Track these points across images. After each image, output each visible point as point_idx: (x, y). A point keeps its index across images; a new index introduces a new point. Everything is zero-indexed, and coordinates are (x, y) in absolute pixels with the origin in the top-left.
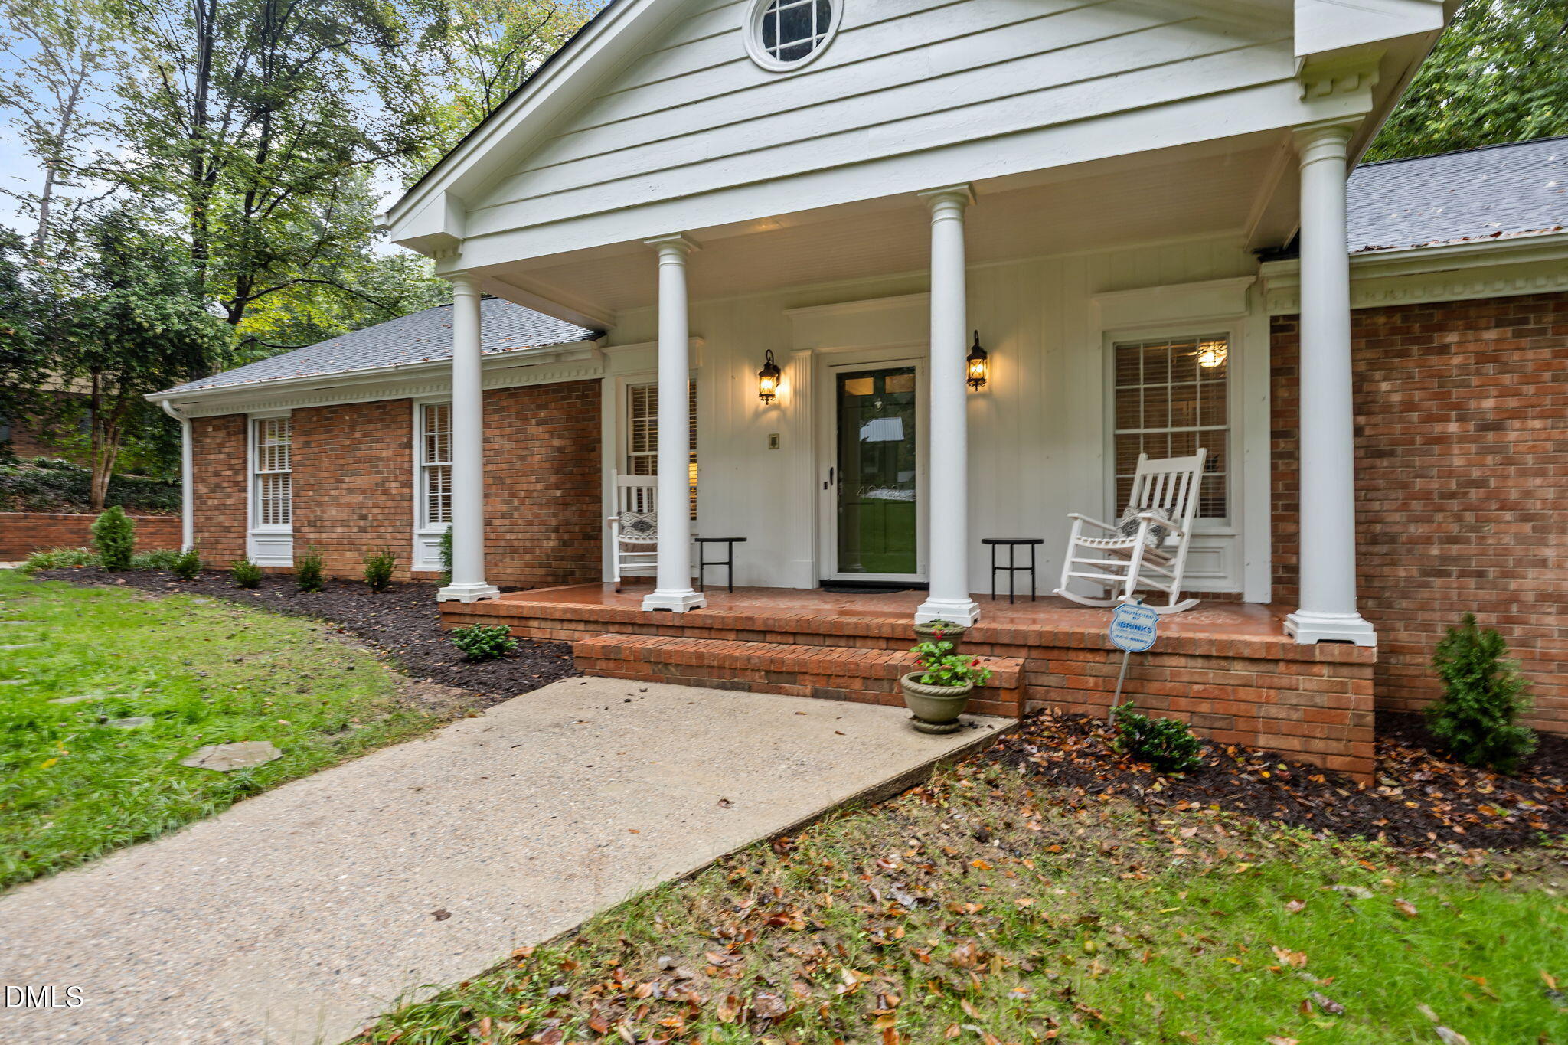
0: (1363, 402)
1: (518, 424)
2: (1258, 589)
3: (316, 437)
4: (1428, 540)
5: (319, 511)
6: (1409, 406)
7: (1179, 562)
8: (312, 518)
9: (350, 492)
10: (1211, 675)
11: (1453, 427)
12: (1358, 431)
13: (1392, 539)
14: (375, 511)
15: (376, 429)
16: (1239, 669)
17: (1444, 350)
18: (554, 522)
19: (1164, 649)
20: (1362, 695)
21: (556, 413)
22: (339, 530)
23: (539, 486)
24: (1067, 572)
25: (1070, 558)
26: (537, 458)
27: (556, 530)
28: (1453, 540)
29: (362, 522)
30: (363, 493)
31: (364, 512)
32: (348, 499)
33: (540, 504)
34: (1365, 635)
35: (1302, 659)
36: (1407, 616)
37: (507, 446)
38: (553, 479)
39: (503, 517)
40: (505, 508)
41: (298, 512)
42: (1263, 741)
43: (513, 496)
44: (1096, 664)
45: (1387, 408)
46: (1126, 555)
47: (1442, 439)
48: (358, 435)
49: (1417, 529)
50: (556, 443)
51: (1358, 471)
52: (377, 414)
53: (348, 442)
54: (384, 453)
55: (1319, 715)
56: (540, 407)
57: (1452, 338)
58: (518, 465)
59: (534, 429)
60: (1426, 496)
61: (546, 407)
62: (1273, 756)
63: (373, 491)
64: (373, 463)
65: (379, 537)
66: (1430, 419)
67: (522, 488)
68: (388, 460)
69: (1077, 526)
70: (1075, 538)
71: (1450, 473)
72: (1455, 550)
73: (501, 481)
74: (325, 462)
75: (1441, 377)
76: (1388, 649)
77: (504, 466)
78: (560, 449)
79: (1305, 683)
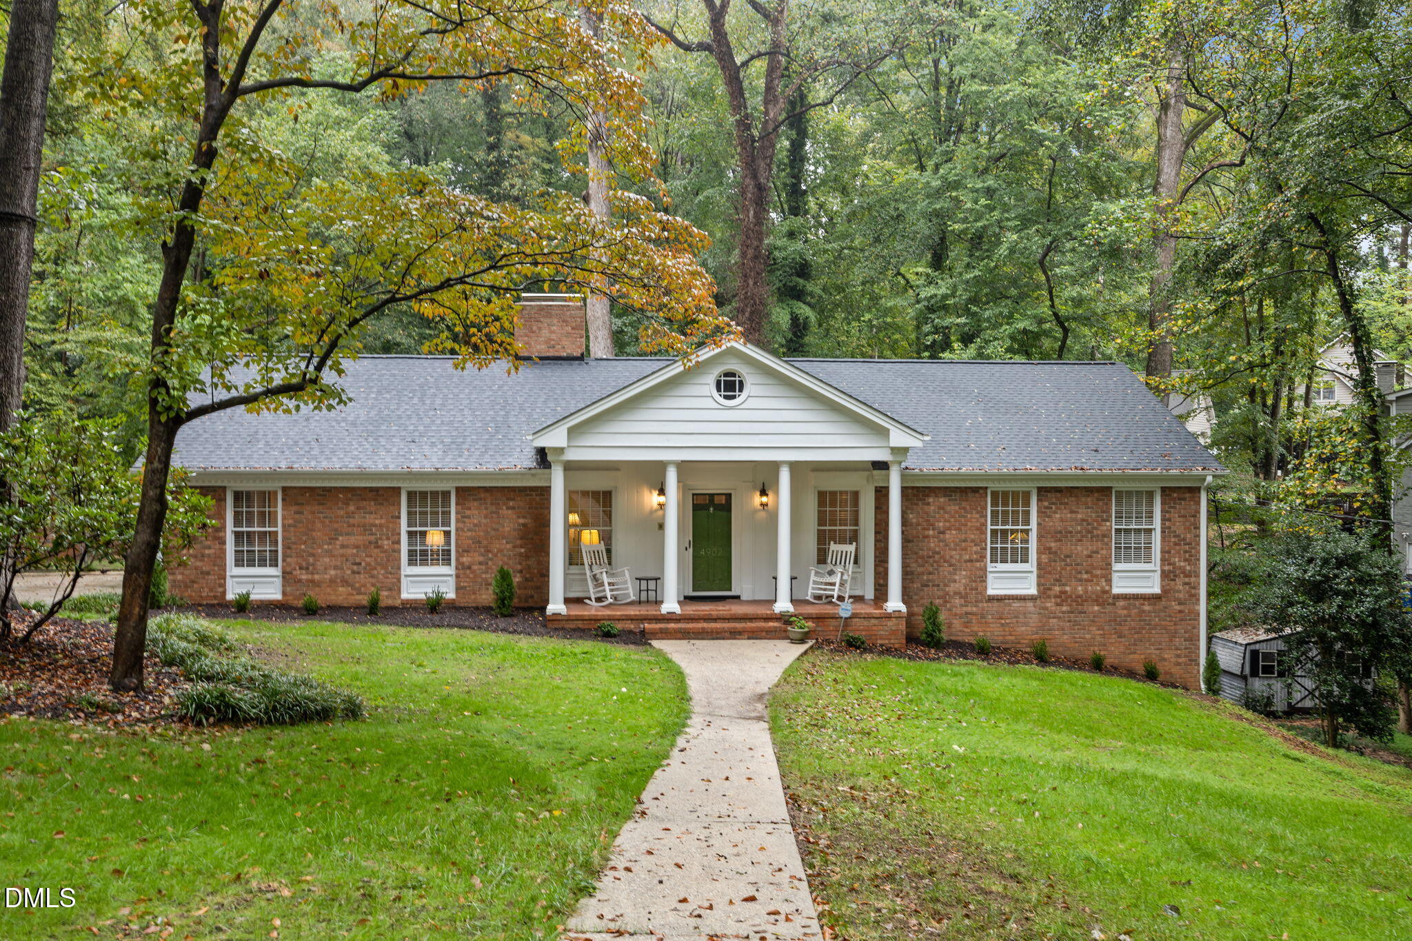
0: (905, 522)
1: (494, 508)
2: (870, 594)
3: (309, 508)
4: (923, 573)
5: (311, 560)
6: (918, 524)
7: (848, 586)
8: (304, 564)
9: (343, 546)
10: (866, 623)
11: (931, 532)
12: (903, 532)
13: (912, 573)
14: (368, 559)
15: (371, 506)
16: (873, 621)
17: (928, 504)
18: (519, 567)
19: (854, 616)
20: (903, 626)
21: (521, 504)
22: (333, 572)
23: (509, 546)
24: (810, 591)
25: (811, 585)
26: (507, 529)
27: (521, 572)
28: (930, 573)
29: (355, 568)
30: (357, 547)
31: (358, 560)
32: (341, 551)
33: (509, 558)
34: (903, 608)
35: (889, 616)
36: (916, 602)
37: (484, 521)
38: (518, 542)
39: (480, 563)
40: (481, 559)
41: (289, 560)
42: (879, 642)
43: (489, 551)
44: (833, 622)
45: (911, 525)
46: (833, 584)
47: (927, 537)
48: (352, 508)
49: (920, 570)
50: (521, 521)
51: (903, 547)
52: (370, 495)
53: (342, 513)
54: (377, 522)
55: (894, 632)
56: (508, 499)
57: (931, 500)
58: (493, 533)
59: (504, 511)
60: (923, 557)
61: (513, 499)
62: (882, 645)
63: (366, 547)
64: (366, 528)
65: (372, 577)
66: (924, 529)
67: (495, 547)
68: (381, 526)
69: (813, 573)
70: (813, 578)
71: (929, 549)
72: (931, 577)
73: (479, 542)
74: (319, 525)
75: (927, 513)
76: (910, 614)
77: (482, 534)
78: (524, 525)
79: (890, 623)
